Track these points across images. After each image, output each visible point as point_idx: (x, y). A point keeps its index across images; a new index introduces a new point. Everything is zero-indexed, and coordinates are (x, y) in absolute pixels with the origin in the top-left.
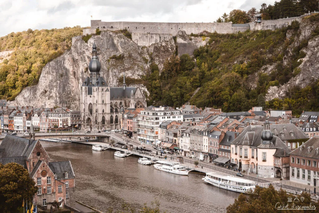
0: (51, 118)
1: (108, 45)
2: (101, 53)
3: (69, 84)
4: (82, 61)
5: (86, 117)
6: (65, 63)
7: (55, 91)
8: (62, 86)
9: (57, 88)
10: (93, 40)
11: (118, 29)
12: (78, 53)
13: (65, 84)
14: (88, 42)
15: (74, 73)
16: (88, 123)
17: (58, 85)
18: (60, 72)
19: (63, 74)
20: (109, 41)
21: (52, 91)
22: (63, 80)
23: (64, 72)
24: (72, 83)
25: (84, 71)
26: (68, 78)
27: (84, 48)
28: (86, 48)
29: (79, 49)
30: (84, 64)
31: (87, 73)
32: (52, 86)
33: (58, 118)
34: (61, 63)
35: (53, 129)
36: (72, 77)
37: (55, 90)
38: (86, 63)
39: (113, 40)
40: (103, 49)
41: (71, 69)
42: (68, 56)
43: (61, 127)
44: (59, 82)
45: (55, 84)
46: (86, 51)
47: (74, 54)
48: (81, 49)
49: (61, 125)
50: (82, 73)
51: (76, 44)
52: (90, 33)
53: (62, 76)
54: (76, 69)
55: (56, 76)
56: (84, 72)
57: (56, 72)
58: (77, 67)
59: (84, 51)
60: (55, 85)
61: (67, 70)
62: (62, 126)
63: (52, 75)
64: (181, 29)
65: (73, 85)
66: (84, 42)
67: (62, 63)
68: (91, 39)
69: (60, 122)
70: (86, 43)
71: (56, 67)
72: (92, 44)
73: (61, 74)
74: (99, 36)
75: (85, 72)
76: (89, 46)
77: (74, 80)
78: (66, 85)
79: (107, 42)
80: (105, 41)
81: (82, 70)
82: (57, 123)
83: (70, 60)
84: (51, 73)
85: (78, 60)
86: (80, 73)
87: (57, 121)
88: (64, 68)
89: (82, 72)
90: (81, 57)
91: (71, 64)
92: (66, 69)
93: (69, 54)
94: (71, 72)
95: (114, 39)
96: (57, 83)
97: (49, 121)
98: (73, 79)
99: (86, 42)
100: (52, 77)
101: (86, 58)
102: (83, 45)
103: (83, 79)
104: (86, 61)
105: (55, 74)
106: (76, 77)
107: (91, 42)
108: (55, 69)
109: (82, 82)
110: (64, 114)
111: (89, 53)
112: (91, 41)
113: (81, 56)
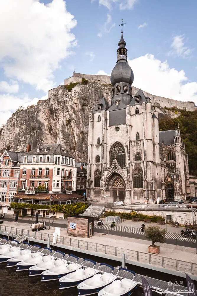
0: (29, 167)
1: (96, 96)
2: (88, 104)
3: (42, 140)
4: (64, 111)
5: (106, 174)
6: (39, 116)
7: (22, 148)
8: (33, 142)
9: (25, 143)
10: (79, 89)
11: (106, 83)
12: (58, 101)
13: (37, 139)
14: (73, 90)
15: (50, 128)
16: (108, 185)
17: (28, 140)
18: (32, 124)
19: (35, 127)
20: (97, 93)
21: (18, 147)
22: (35, 134)
23: (37, 126)
24: (47, 139)
25: (65, 123)
26: (42, 133)
27: (66, 97)
28: (69, 97)
29: (60, 98)
30: (66, 115)
31: (69, 126)
32: (18, 141)
33: (51, 167)
34: (34, 114)
35: (32, 197)
36: (47, 132)
37: (23, 146)
38: (69, 114)
39: (101, 92)
40: (91, 100)
41: (46, 123)
42: (44, 107)
43: (56, 193)
44: (28, 136)
45: (23, 138)
46: (70, 100)
47: (53, 103)
48: (62, 98)
49: (58, 185)
50: (63, 126)
51: (56, 92)
52: (74, 82)
53: (34, 129)
54: (53, 122)
55: (26, 129)
56: (65, 125)
57: (26, 125)
58: (55, 120)
59: (66, 101)
60: (23, 140)
61: (41, 125)
62: (59, 190)
63: (20, 127)
64: (156, 102)
65: (48, 143)
66: (67, 90)
67: (36, 114)
68: (77, 87)
69: (56, 178)
70: (69, 92)
71: (27, 118)
72: (77, 93)
73: (32, 127)
74: (86, 85)
75: (67, 125)
76: (73, 95)
77: (48, 136)
78: (39, 141)
79: (95, 94)
80: (93, 92)
81: (63, 122)
82: (47, 179)
83: (45, 112)
84: (19, 125)
85: (58, 110)
86: (60, 126)
87: (44, 173)
88: (37, 121)
89: (63, 124)
90: (63, 107)
91: (46, 118)
92: (40, 122)
93: (45, 106)
94: (46, 126)
95: (103, 92)
96: (27, 138)
97: (21, 176)
98: (48, 134)
99: (70, 90)
100: (20, 130)
101: (69, 108)
102: (65, 93)
103: (64, 133)
104: (69, 112)
105: (24, 127)
106: (52, 132)
107: (77, 91)
108: (25, 121)
109: (62, 137)
110: (66, 157)
111: (72, 103)
112: (77, 89)
113: (63, 105)
